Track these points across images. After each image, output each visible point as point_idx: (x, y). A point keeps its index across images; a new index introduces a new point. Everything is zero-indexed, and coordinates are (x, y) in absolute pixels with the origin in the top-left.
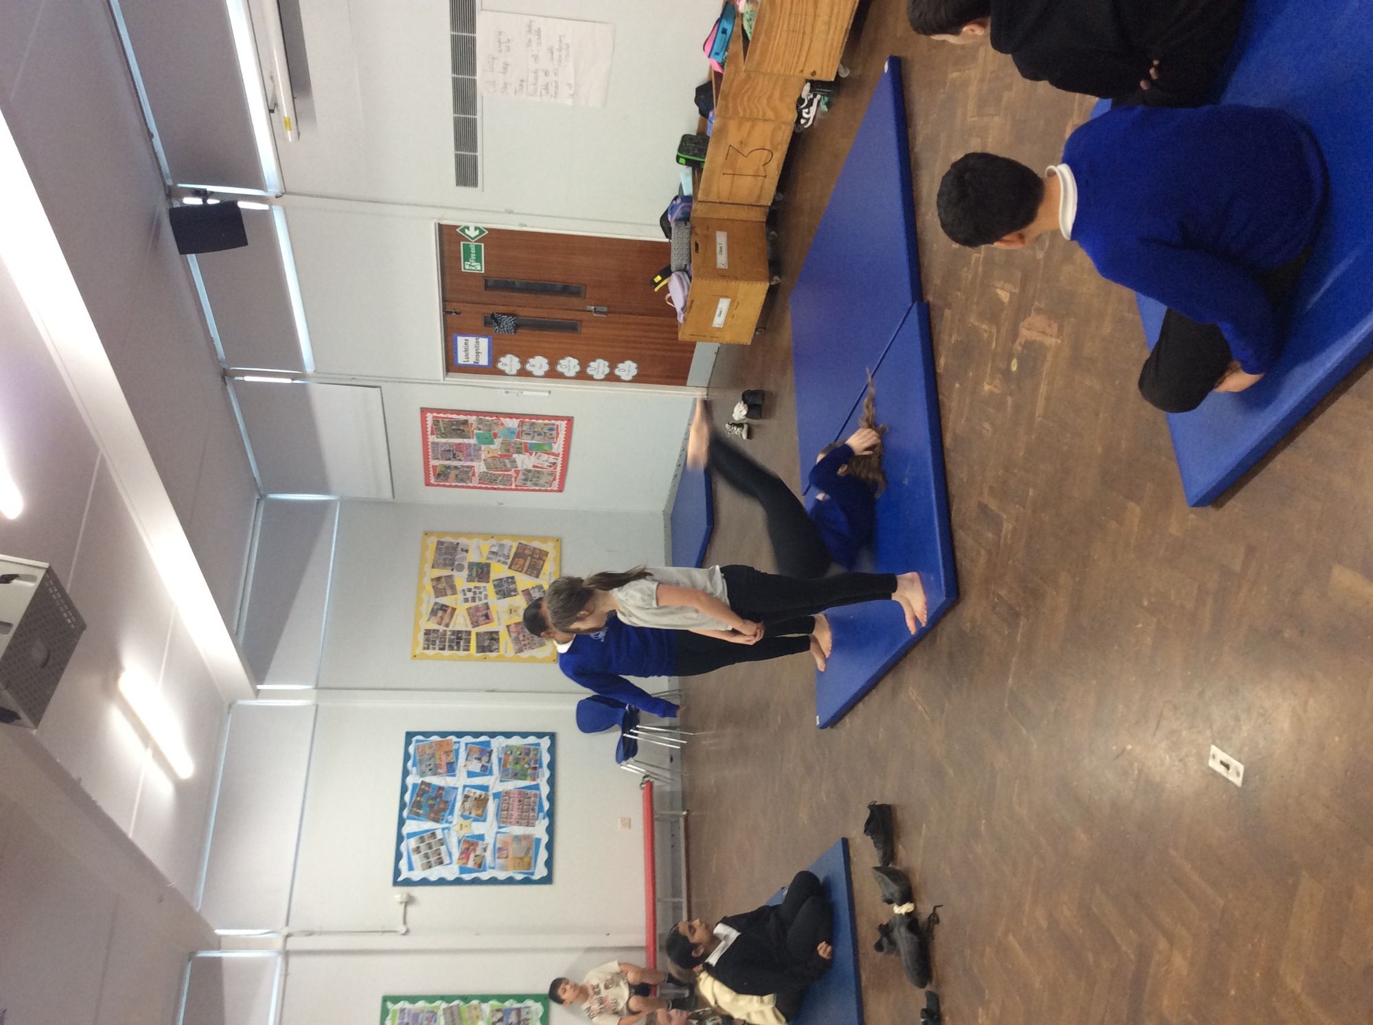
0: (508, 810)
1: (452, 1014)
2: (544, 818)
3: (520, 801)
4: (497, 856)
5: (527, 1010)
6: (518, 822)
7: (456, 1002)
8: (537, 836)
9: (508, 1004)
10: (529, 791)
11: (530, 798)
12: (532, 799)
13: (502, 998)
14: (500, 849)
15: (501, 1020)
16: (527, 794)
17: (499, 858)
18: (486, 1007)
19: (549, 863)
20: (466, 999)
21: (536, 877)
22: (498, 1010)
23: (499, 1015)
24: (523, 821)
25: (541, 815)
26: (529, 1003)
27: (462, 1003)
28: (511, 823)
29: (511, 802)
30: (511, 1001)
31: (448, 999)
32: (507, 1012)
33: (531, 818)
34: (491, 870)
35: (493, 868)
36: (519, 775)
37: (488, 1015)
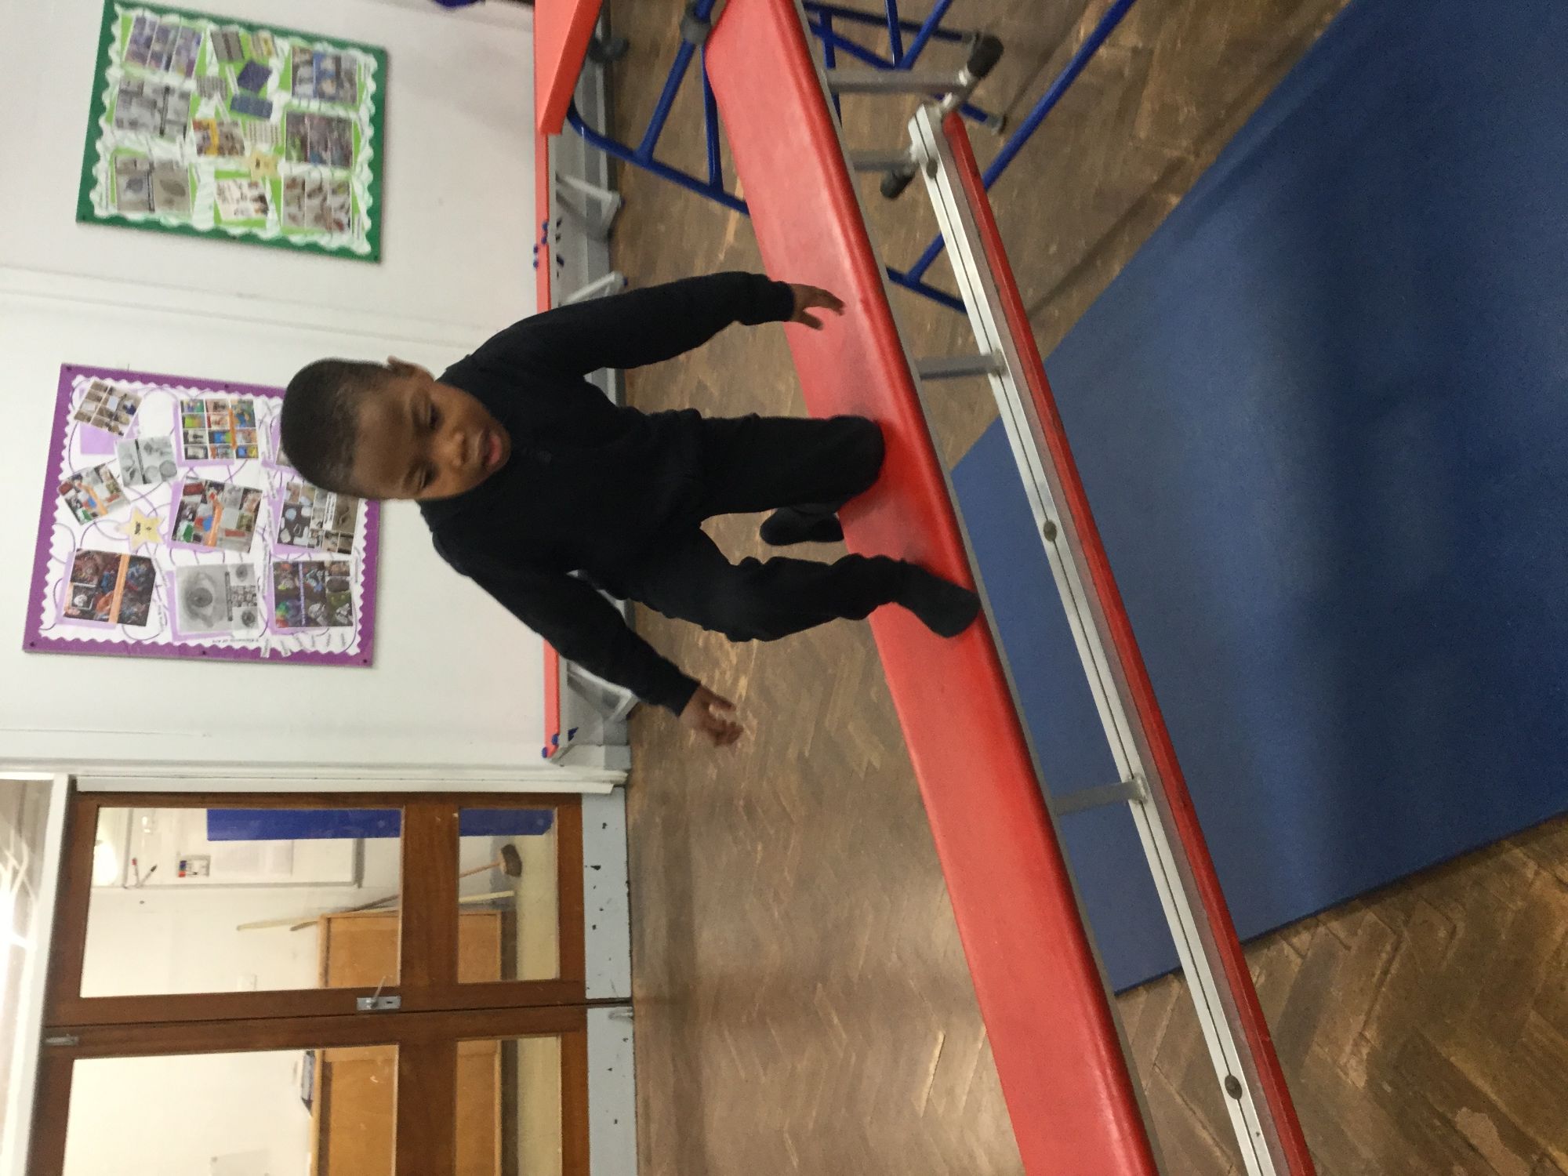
1: (227, 41)
7: (234, 28)
9: (319, 47)
13: (311, 38)
15: (310, 63)
18: (284, 45)
20: (251, 28)
22: (303, 51)
23: (307, 57)
26: (356, 54)
27: (242, 32)
30: (326, 45)
31: (220, 21)
32: (321, 56)
37: (286, 54)
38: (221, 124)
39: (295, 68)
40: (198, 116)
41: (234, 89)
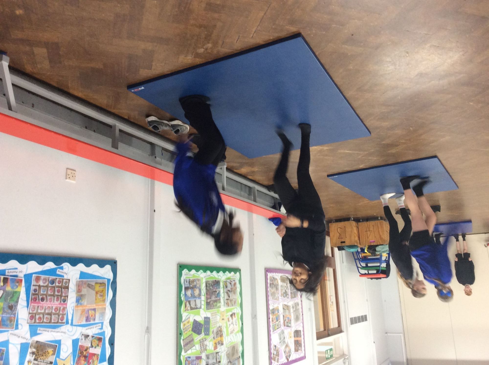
0: (50, 314)
1: (187, 344)
2: (62, 268)
3: (43, 299)
4: (92, 322)
5: (185, 282)
6: (64, 301)
7: (182, 342)
8: (78, 276)
9: (183, 298)
10: (33, 288)
11: (40, 286)
12: (41, 283)
13: (179, 303)
14: (87, 319)
15: (189, 302)
16: (35, 290)
17: (94, 320)
18: (185, 315)
19: (102, 263)
21: (110, 276)
24: (63, 295)
25: (59, 272)
26: (182, 280)
28: (64, 309)
29: (43, 311)
30: (182, 295)
31: (180, 349)
33: (60, 285)
34: (104, 327)
35: (102, 323)
36: (12, 303)
37: (188, 314)
38: (214, 338)
39: (192, 309)
40: (213, 349)
41: (202, 336)
